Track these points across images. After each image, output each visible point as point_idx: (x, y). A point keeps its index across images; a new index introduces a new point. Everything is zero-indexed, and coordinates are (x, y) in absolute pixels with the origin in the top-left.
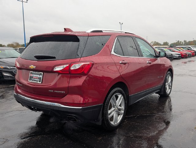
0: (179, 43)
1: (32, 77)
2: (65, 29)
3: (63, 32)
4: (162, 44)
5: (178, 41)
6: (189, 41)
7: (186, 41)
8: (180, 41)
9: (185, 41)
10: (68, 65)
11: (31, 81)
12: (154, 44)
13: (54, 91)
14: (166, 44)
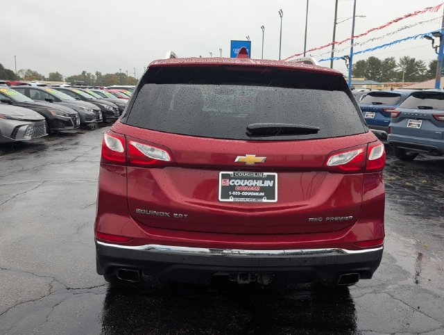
0: (85, 76)
1: (233, 188)
4: (47, 76)
5: (84, 72)
6: (107, 75)
7: (100, 74)
8: (88, 72)
9: (97, 74)
10: (359, 151)
11: (231, 200)
12: (26, 76)
13: (324, 218)
14: (55, 77)
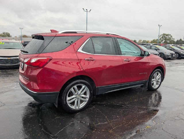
2: (51, 30)
3: (49, 33)
